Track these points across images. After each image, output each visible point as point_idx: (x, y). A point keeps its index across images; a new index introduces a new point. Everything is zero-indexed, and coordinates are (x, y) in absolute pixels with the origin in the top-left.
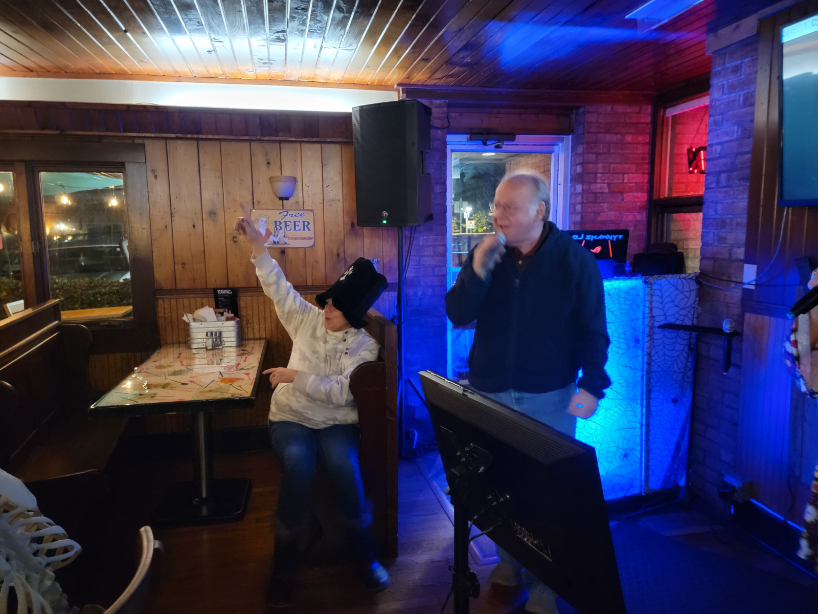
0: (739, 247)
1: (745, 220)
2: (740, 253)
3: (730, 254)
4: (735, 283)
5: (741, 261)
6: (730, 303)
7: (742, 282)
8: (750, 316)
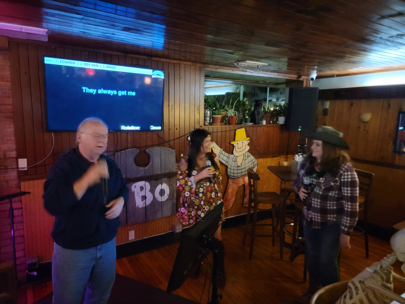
0: (12, 151)
1: (13, 138)
2: (13, 154)
3: (5, 155)
4: (12, 169)
5: (14, 158)
6: (9, 180)
7: (18, 168)
8: (24, 183)
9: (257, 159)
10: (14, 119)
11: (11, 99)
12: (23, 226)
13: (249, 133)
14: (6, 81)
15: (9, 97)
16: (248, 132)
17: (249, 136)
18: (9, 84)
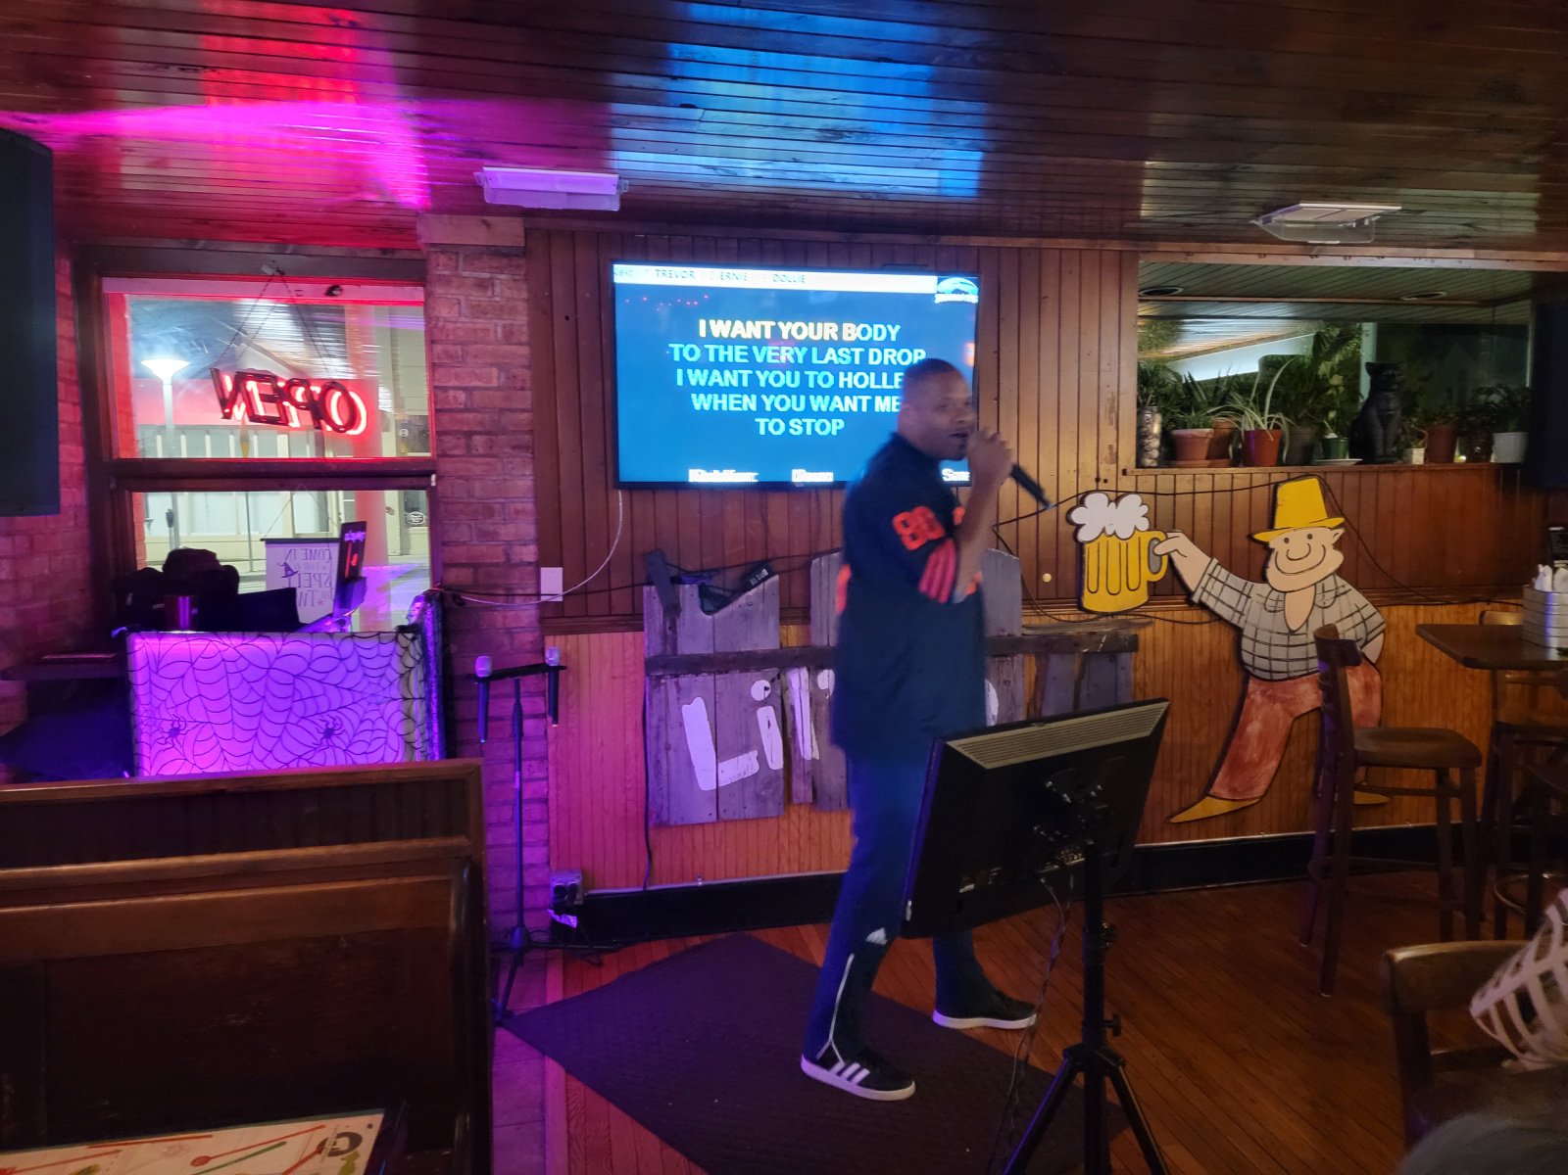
0: (526, 545)
1: (530, 506)
2: (529, 553)
3: (507, 555)
4: (523, 597)
5: (529, 564)
6: (516, 628)
7: (538, 595)
8: (555, 639)
9: (1385, 610)
10: (533, 453)
11: (528, 393)
12: (547, 769)
13: (1338, 498)
14: (516, 344)
15: (522, 389)
16: (1337, 493)
17: (1341, 510)
18: (525, 350)
